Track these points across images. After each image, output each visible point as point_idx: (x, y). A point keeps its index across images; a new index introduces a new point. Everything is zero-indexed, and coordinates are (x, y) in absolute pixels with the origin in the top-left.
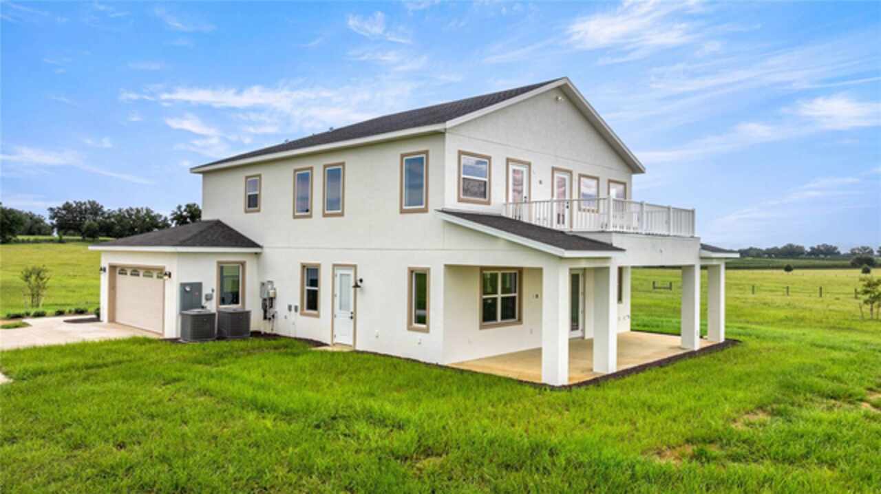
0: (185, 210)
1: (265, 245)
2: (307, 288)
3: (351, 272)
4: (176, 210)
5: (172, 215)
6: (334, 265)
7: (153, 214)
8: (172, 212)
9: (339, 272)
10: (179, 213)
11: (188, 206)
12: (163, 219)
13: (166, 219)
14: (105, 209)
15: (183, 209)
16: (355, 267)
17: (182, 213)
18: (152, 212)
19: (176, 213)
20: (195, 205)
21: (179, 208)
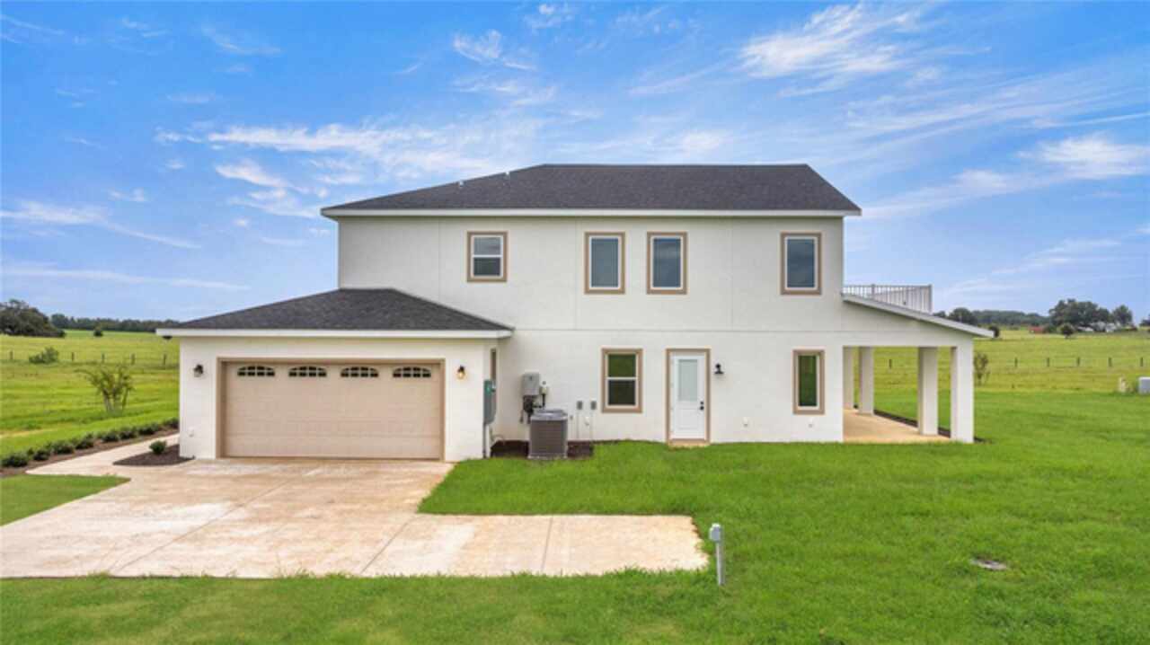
1: (517, 327)
2: (608, 378)
3: (701, 358)
6: (669, 351)
9: (675, 358)
16: (707, 351)
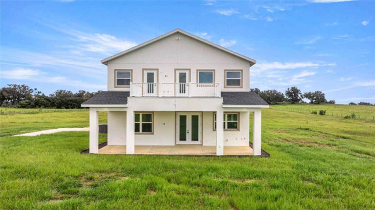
0: (291, 90)
4: (287, 90)
5: (286, 92)
7: (277, 92)
8: (285, 91)
10: (288, 91)
11: (292, 88)
12: (281, 94)
13: (282, 94)
14: (261, 91)
15: (290, 90)
17: (289, 91)
18: (277, 91)
19: (287, 91)
20: (295, 87)
21: (289, 89)
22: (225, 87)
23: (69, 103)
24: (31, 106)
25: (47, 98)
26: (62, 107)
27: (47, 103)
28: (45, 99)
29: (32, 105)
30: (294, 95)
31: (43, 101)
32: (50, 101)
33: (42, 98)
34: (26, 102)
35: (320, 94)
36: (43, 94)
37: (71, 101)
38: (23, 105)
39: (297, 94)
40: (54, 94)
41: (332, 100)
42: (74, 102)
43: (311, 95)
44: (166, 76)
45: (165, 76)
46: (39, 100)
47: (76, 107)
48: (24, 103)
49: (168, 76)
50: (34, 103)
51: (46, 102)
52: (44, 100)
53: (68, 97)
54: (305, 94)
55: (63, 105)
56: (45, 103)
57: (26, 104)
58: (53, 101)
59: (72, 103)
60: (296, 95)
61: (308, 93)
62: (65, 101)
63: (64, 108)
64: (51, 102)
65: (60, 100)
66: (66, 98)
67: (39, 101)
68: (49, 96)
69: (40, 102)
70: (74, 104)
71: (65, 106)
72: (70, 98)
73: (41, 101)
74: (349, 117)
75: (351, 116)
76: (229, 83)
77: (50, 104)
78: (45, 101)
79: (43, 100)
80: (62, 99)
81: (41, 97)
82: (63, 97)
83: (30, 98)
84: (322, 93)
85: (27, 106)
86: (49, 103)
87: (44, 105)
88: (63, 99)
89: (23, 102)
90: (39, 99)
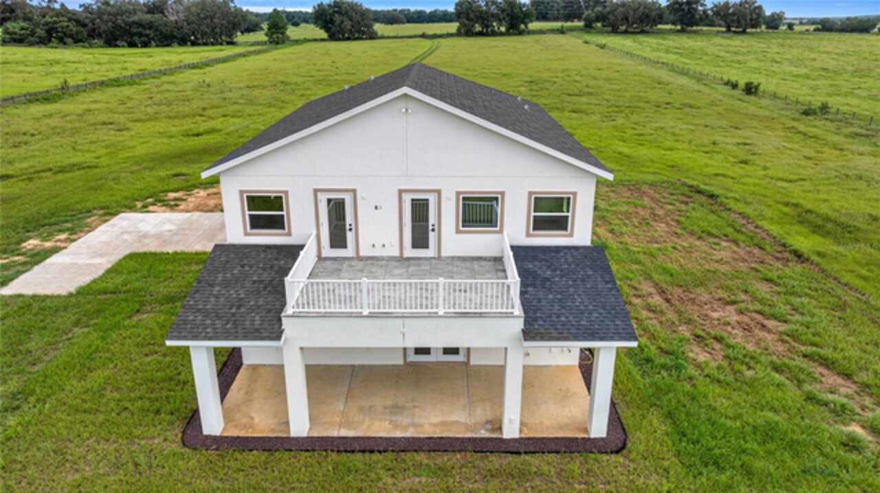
22: (528, 235)
23: (134, 30)
24: (38, 40)
25: (74, 17)
26: (118, 43)
27: (78, 33)
28: (70, 20)
29: (40, 37)
30: (689, 9)
31: (68, 26)
32: (84, 25)
33: (61, 19)
34: (23, 29)
35: (753, 7)
36: (62, 5)
37: (139, 24)
38: (14, 36)
39: (694, 6)
40: (91, 5)
41: (778, 12)
42: (147, 26)
43: (729, 8)
44: (376, 208)
45: (374, 208)
46: (55, 22)
47: (153, 43)
48: (17, 30)
49: (381, 208)
50: (44, 31)
51: (74, 29)
52: (70, 24)
53: (130, 13)
54: (715, 6)
55: (121, 37)
56: (71, 30)
57: (23, 32)
58: (94, 24)
59: (140, 30)
60: (694, 9)
61: (722, 3)
62: (123, 25)
63: (123, 46)
64: (87, 29)
65: (110, 24)
66: (124, 17)
67: (56, 26)
68: (77, 9)
69: (60, 30)
70: (148, 32)
71: (125, 38)
72: (136, 18)
73: (60, 24)
74: (814, 113)
75: (819, 108)
76: (540, 224)
77: (85, 34)
78: (71, 27)
79: (66, 24)
80: (114, 19)
81: (58, 14)
82: (118, 14)
83: (30, 15)
84: (756, 5)
85: (27, 40)
86: (82, 29)
87: (71, 36)
88: (117, 19)
89: (14, 27)
90: (55, 19)
